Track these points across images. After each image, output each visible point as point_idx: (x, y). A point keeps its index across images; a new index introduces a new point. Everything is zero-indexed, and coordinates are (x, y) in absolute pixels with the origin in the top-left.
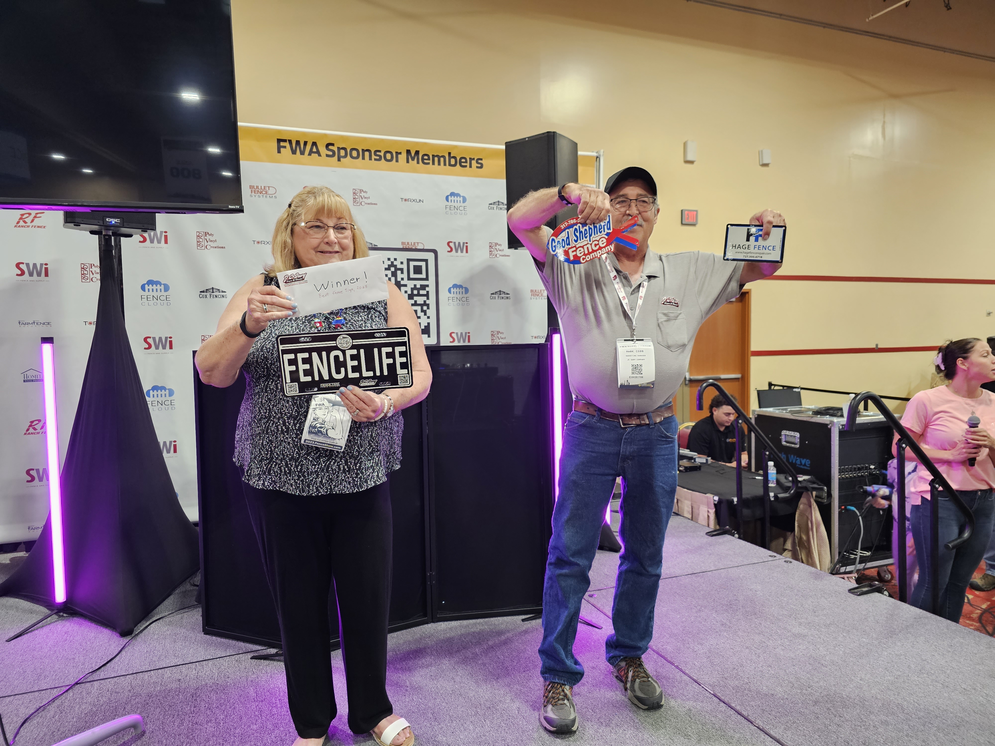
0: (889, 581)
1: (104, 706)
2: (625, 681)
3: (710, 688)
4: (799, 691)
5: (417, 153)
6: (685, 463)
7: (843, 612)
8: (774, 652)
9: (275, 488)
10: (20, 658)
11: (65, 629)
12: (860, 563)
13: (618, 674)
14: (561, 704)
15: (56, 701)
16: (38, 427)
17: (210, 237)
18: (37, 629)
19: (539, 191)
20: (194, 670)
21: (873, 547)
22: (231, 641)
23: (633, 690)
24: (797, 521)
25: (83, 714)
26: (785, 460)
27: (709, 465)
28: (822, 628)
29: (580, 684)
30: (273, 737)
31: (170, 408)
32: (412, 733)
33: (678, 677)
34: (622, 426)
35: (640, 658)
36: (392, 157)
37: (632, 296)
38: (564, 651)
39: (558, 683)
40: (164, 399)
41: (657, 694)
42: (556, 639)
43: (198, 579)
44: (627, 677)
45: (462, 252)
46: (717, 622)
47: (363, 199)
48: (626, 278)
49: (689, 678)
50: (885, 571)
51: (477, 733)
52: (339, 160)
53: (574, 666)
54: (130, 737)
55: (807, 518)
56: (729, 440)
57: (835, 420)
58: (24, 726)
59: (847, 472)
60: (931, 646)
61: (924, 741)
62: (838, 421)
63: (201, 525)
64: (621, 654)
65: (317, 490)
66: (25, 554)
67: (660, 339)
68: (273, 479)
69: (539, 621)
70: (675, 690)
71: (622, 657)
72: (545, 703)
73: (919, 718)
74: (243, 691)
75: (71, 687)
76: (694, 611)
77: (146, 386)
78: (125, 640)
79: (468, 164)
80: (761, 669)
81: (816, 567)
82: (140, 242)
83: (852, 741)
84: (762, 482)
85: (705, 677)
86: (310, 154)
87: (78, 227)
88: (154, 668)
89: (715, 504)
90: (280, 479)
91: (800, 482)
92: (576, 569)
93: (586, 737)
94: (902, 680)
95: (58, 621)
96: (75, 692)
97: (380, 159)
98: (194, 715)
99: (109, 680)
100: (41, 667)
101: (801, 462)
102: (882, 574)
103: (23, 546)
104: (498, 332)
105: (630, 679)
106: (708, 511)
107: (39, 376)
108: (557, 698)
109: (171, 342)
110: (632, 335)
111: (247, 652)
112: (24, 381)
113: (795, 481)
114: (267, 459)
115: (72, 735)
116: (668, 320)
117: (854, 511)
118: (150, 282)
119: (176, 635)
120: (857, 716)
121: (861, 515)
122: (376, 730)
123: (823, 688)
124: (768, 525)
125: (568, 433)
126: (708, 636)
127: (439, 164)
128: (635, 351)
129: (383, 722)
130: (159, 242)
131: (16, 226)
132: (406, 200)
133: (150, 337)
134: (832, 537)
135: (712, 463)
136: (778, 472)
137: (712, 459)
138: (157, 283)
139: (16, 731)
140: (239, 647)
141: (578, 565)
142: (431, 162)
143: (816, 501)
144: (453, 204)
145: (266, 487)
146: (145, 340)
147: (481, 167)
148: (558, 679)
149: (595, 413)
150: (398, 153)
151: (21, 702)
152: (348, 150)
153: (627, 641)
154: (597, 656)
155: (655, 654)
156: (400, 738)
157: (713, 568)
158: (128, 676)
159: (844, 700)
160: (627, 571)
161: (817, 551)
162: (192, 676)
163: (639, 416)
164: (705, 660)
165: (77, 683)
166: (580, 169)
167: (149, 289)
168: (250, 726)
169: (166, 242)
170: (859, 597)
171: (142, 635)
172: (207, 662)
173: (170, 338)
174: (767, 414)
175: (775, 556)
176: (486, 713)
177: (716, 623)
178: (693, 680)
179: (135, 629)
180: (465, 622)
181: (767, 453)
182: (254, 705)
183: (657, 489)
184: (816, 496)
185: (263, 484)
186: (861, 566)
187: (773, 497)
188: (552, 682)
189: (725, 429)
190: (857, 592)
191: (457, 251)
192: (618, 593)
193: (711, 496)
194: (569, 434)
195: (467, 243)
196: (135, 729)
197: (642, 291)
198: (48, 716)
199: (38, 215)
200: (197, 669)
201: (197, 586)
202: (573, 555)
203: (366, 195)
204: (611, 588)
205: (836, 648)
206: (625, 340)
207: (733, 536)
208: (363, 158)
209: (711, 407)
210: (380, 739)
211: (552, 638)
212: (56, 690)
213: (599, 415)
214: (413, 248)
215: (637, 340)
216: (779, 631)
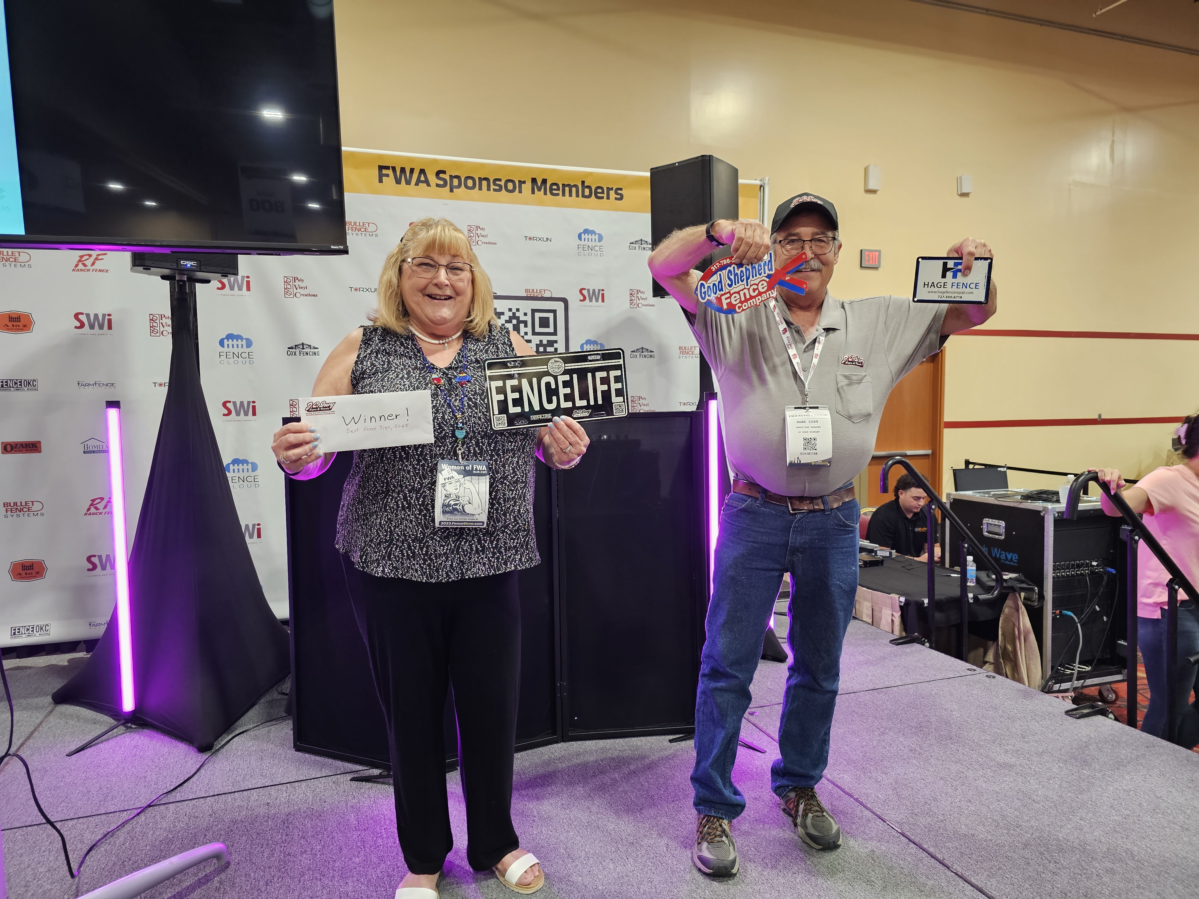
0: (1113, 702)
1: (181, 832)
2: (794, 816)
3: (897, 825)
4: (1005, 832)
5: (544, 181)
6: (864, 556)
7: (1059, 738)
8: (975, 784)
9: (397, 575)
10: (83, 775)
11: (134, 743)
12: (1078, 679)
13: (786, 807)
14: (719, 842)
15: (126, 826)
16: (101, 506)
17: (300, 283)
18: (102, 742)
19: (684, 230)
20: (285, 793)
21: (1093, 661)
22: (326, 759)
23: (805, 827)
24: (1001, 628)
25: (158, 841)
26: (986, 554)
27: (893, 559)
28: (1033, 757)
29: (739, 818)
30: (378, 872)
31: (253, 486)
32: (542, 871)
33: (858, 812)
34: (791, 512)
35: (812, 789)
36: (514, 187)
37: (806, 354)
38: (721, 779)
39: (714, 817)
40: (246, 474)
41: (834, 832)
42: (712, 765)
43: (287, 686)
44: (797, 811)
45: (597, 301)
46: (905, 747)
47: (480, 237)
48: (798, 332)
49: (871, 814)
50: (1108, 690)
51: (618, 873)
52: (451, 191)
53: (733, 797)
54: (212, 869)
55: (1014, 624)
56: (917, 530)
57: (1050, 506)
58: (90, 854)
59: (1063, 569)
60: (1168, 781)
61: (1158, 894)
62: (1053, 508)
63: (292, 623)
64: (790, 783)
65: (448, 575)
66: (85, 655)
67: (839, 407)
68: (395, 565)
69: (691, 743)
70: (854, 827)
71: (790, 787)
72: (699, 840)
73: (1152, 867)
74: (342, 818)
75: (143, 810)
76: (876, 733)
77: (226, 460)
78: (204, 756)
79: (605, 195)
80: (959, 804)
81: (1024, 684)
82: (218, 289)
83: (1070, 892)
84: (959, 580)
85: (891, 813)
86: (417, 184)
87: (149, 271)
88: (239, 790)
89: (901, 606)
90: (403, 564)
91: (1005, 580)
92: (734, 682)
93: (747, 881)
94: (1132, 821)
95: (125, 733)
96: (148, 815)
97: (500, 190)
98: (286, 845)
99: (187, 802)
100: (108, 786)
101: (1006, 556)
102: (1105, 694)
103: (83, 645)
104: (640, 398)
105: (800, 813)
106: (892, 615)
107: (101, 447)
108: (714, 834)
109: (254, 408)
110: (805, 402)
111: (347, 773)
112: (84, 452)
113: (1000, 580)
114: (386, 541)
115: (146, 866)
116: (850, 384)
117: (1072, 617)
118: (230, 337)
119: (262, 751)
120: (1077, 863)
121: (1079, 622)
122: (499, 866)
123: (1035, 828)
124: (966, 632)
125: (726, 518)
126: (893, 763)
127: (571, 195)
128: (807, 422)
129: (508, 858)
130: (240, 289)
131: (74, 270)
132: (530, 239)
133: (230, 402)
134: (1044, 648)
135: (897, 556)
136: (978, 569)
137: (896, 552)
138: (238, 337)
139: (81, 859)
140: (336, 767)
141: (737, 677)
142: (560, 192)
143: (1024, 604)
144: (586, 243)
145: (386, 575)
146: (224, 404)
147: (621, 198)
148: (714, 812)
149: (758, 496)
150: (521, 182)
151: (85, 826)
152: (463, 179)
153: (797, 769)
154: (761, 785)
155: (830, 784)
156: (528, 876)
157: (899, 683)
158: (208, 798)
159: (1061, 843)
160: (796, 686)
161: (1025, 665)
162: (282, 799)
163: (812, 499)
164: (890, 792)
165: (149, 806)
166: (741, 201)
167: (228, 345)
168: (351, 859)
169: (248, 289)
170: (1079, 721)
171: (223, 750)
172: (299, 783)
173: (254, 402)
174: (965, 499)
175: (975, 670)
176: (629, 849)
177: (904, 749)
178: (877, 815)
179: (215, 743)
180: (602, 743)
181: (966, 545)
182: (356, 834)
183: (833, 589)
184: (1025, 598)
185: (383, 571)
186: (1078, 684)
187: (972, 598)
188: (707, 815)
189: (913, 516)
190: (1075, 715)
191: (591, 300)
192: (786, 711)
193: (897, 596)
194: (726, 521)
195: (603, 290)
196: (217, 860)
197: (818, 348)
198: (117, 842)
199: (100, 257)
200: (288, 791)
201: (286, 694)
202: (731, 665)
203: (483, 233)
204: (775, 704)
205: (1051, 781)
206: (795, 408)
207: (924, 645)
208: (480, 189)
209: (897, 490)
210: (504, 878)
211: (706, 764)
212: (125, 813)
213: (763, 498)
214: (539, 296)
215: (810, 408)
216: (980, 759)
